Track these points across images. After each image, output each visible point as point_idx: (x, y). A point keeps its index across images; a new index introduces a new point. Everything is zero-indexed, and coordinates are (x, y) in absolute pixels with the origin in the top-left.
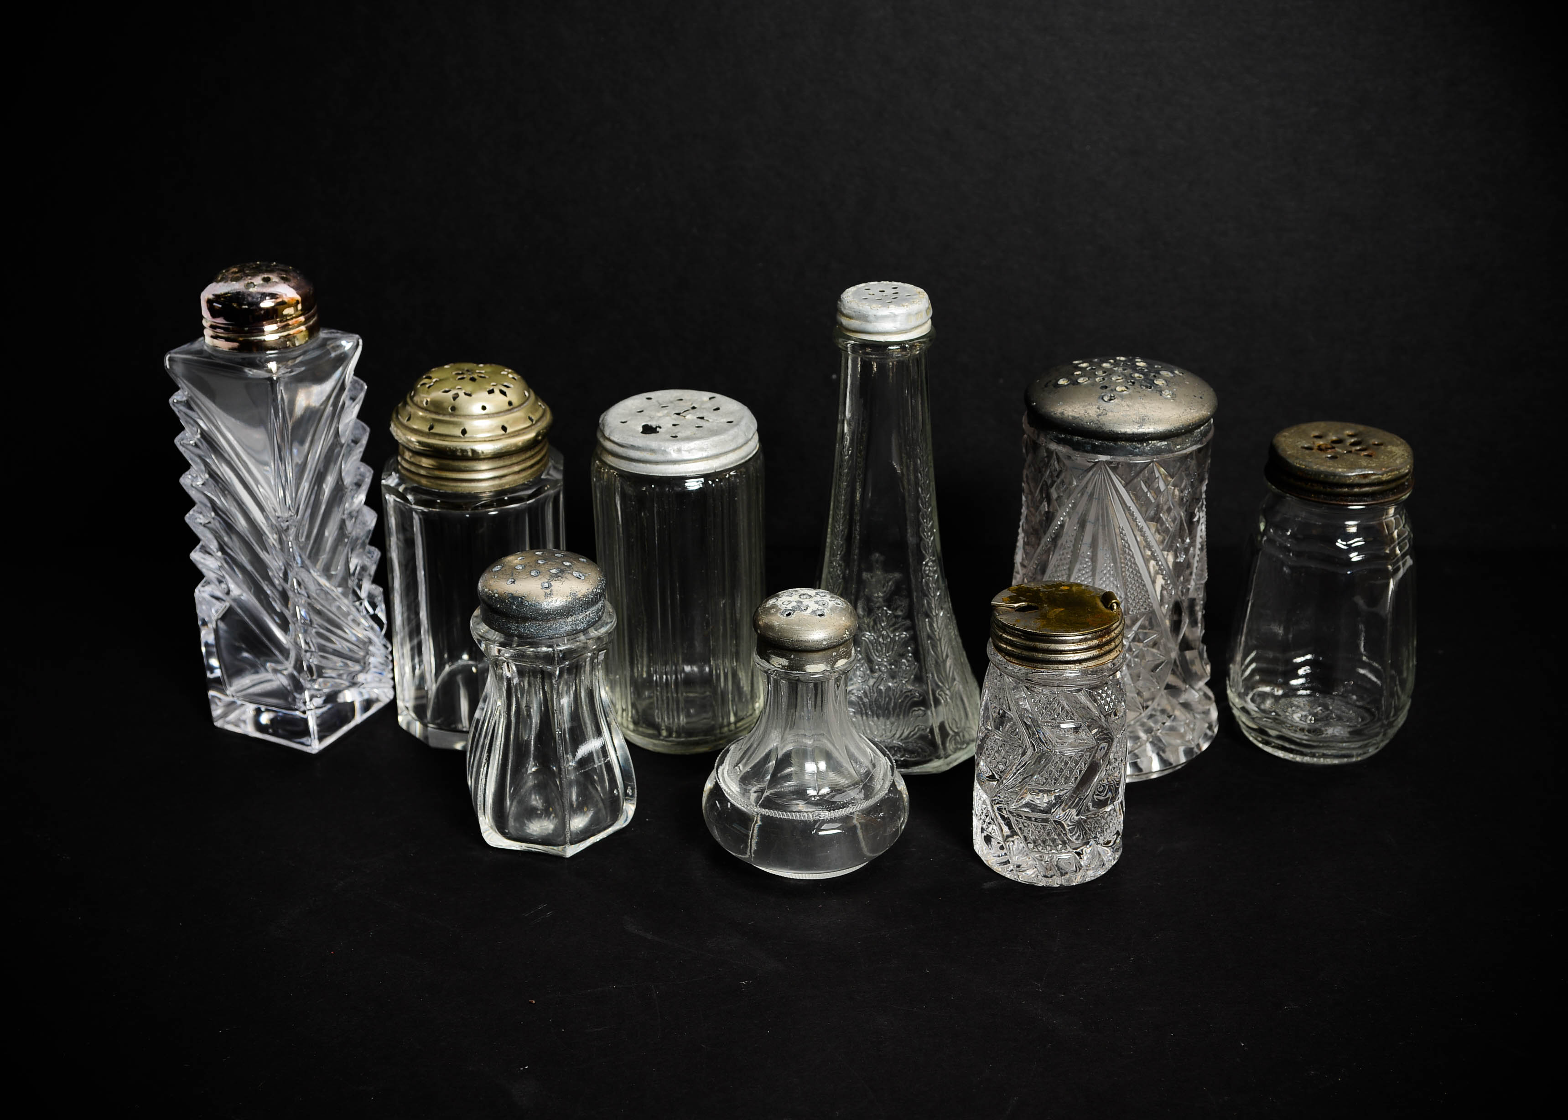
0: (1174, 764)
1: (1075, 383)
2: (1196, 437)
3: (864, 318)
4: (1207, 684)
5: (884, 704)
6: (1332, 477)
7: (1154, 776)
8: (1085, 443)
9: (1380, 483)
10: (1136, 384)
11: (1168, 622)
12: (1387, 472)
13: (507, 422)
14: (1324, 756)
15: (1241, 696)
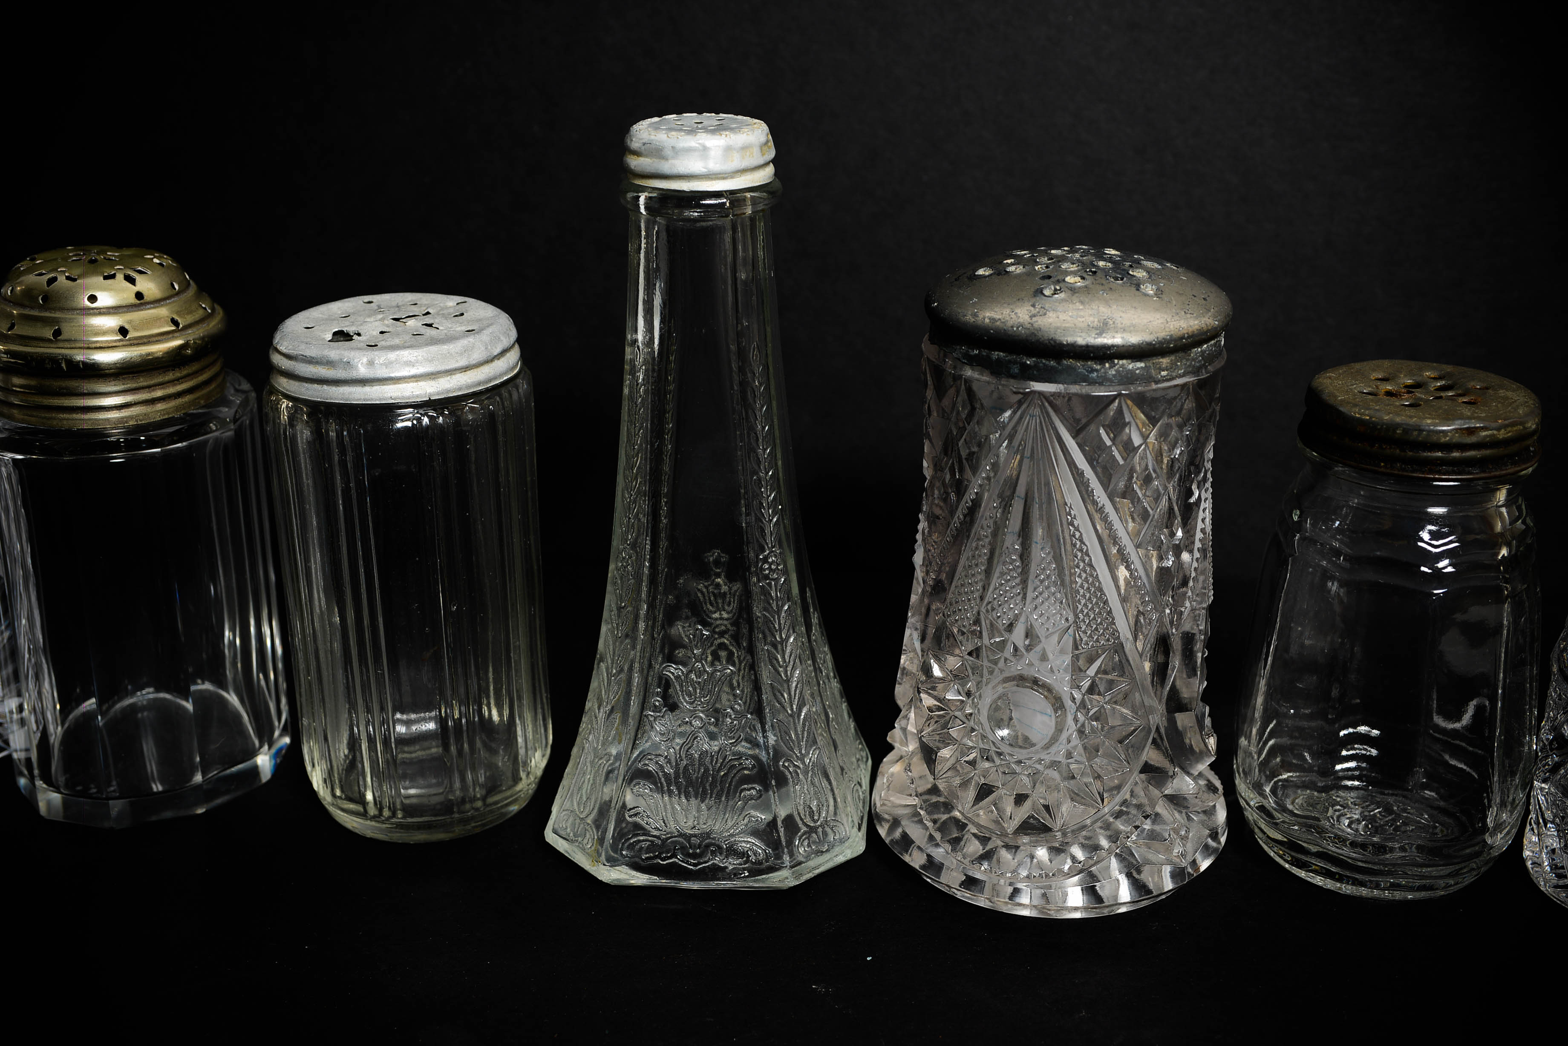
0: (1155, 893)
1: (1001, 272)
2: (1193, 360)
3: (658, 152)
4: (1212, 766)
5: (697, 778)
6: (1416, 433)
7: (1123, 910)
8: (1010, 362)
9: (1493, 443)
10: (1099, 274)
11: (1147, 666)
12: (1505, 426)
13: (130, 322)
14: (1394, 887)
15: (1258, 787)
